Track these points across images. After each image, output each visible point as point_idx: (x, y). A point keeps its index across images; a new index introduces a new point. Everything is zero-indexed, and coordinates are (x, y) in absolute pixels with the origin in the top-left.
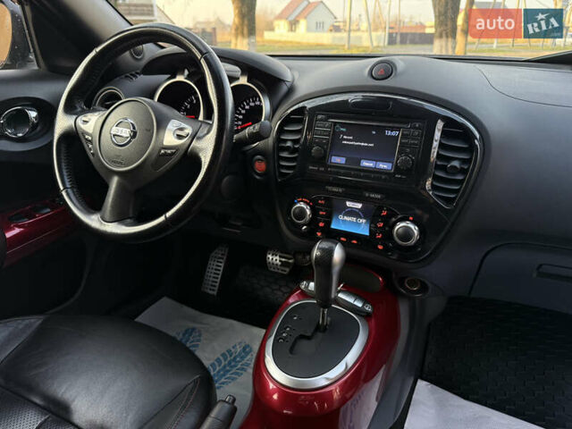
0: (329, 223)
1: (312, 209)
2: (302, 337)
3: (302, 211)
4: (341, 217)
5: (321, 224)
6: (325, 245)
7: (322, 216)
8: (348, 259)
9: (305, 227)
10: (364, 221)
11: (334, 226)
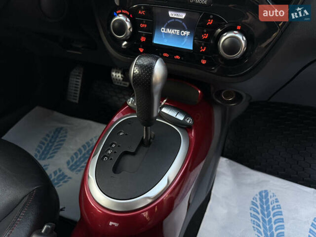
0: (150, 38)
1: (133, 22)
2: (126, 153)
3: (122, 24)
4: (163, 30)
5: (143, 39)
6: (143, 61)
7: (142, 29)
8: (170, 76)
9: (125, 43)
10: (188, 33)
11: (156, 41)
